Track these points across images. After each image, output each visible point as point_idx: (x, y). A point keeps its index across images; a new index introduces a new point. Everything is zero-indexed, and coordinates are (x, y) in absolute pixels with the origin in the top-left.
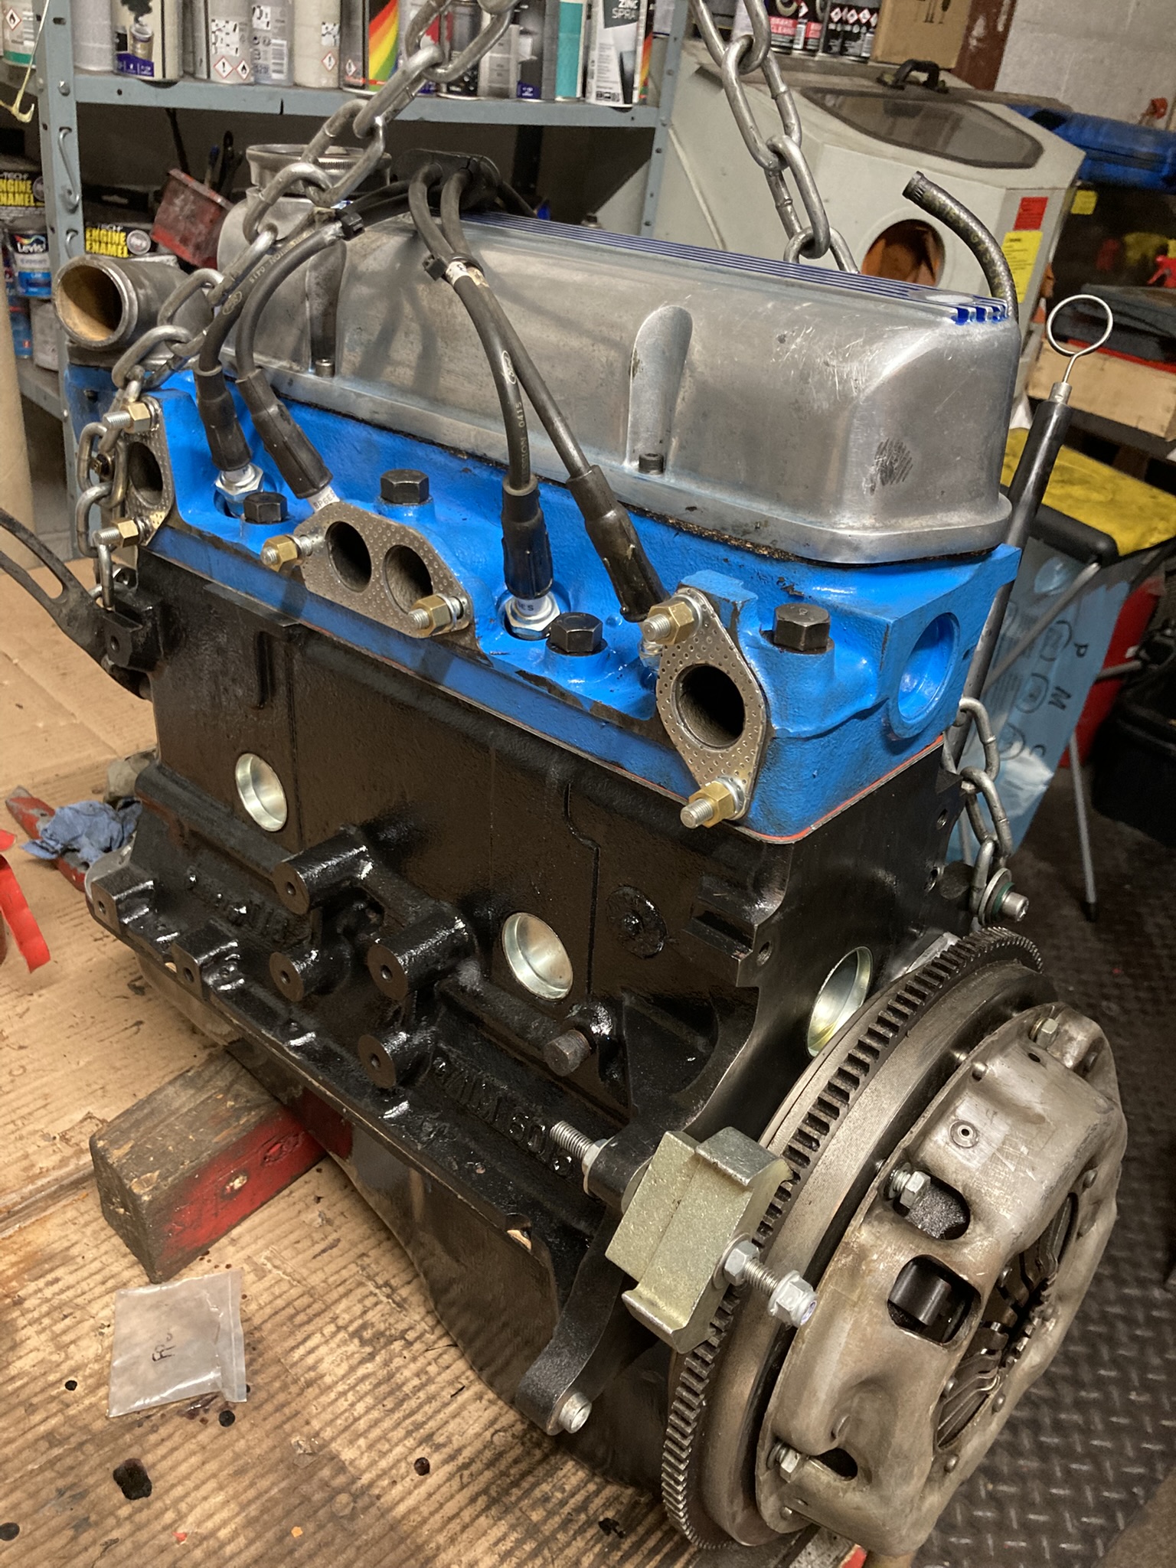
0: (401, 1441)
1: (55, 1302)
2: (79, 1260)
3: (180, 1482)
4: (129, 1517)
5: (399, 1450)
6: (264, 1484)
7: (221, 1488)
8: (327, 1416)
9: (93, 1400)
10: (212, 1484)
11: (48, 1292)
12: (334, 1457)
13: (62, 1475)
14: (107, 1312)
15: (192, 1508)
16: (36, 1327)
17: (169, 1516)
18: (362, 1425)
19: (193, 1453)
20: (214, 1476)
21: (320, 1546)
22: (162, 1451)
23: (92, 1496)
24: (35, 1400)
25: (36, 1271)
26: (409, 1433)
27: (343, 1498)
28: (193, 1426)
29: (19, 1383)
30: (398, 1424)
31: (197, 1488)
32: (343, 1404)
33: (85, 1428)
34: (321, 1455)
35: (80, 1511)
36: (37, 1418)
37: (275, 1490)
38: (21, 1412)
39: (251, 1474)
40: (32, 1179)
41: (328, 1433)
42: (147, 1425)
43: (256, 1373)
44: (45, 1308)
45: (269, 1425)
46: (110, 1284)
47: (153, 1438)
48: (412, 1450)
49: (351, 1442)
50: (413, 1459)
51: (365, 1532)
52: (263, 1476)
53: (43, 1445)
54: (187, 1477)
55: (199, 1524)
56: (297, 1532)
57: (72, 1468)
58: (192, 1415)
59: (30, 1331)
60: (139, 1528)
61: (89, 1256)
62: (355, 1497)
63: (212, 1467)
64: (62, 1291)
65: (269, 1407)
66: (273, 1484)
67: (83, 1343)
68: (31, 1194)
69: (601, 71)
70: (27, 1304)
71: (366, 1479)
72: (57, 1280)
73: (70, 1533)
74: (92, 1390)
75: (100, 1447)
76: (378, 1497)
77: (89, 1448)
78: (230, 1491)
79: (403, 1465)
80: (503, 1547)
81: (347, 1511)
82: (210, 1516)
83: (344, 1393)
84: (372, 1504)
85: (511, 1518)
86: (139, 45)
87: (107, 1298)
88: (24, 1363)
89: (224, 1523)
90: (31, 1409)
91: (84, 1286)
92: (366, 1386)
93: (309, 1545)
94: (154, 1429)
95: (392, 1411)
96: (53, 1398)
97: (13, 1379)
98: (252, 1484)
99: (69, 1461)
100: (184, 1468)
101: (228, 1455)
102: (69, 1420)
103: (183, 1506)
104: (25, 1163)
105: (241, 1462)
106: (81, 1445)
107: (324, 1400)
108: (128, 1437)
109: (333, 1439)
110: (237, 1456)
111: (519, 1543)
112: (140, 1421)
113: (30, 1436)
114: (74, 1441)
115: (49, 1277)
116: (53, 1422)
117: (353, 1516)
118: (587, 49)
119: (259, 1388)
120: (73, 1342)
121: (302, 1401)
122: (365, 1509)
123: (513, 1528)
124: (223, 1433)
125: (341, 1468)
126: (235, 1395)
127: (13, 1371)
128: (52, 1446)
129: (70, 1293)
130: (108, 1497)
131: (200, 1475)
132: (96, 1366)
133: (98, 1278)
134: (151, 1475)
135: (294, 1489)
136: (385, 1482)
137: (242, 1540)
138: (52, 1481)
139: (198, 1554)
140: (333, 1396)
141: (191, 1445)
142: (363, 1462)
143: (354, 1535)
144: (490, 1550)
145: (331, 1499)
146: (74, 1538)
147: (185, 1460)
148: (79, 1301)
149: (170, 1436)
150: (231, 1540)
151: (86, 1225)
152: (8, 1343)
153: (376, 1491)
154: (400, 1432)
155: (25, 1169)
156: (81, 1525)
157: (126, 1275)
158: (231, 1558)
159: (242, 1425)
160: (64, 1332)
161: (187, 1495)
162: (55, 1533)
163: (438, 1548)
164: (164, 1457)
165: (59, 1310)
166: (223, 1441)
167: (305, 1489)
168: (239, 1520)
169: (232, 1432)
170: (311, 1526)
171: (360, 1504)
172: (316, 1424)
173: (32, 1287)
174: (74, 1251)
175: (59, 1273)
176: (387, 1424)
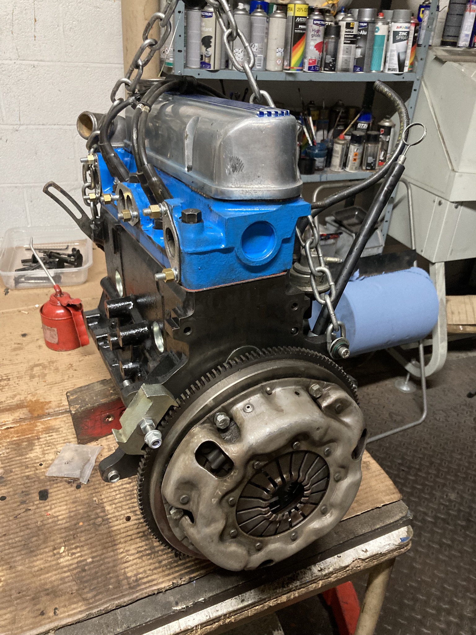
0: (126, 509)
1: (48, 442)
2: (61, 432)
3: (56, 500)
4: (37, 505)
5: (124, 512)
6: (80, 508)
7: (66, 505)
8: (107, 495)
9: (45, 470)
10: (65, 503)
11: (48, 438)
12: (103, 507)
13: (26, 487)
14: (61, 448)
15: (56, 507)
16: (40, 447)
17: (48, 508)
18: (116, 501)
19: (64, 493)
20: (66, 501)
21: (85, 530)
22: (56, 489)
23: (30, 496)
24: (29, 466)
25: (47, 432)
26: (129, 508)
27: (100, 519)
28: (67, 486)
29: (27, 460)
30: (128, 504)
31: (60, 502)
32: (114, 494)
33: (38, 477)
34: (101, 506)
35: (25, 499)
36: (27, 470)
37: (81, 511)
38: (24, 467)
39: (77, 504)
40: (59, 407)
41: (105, 500)
42: (55, 481)
43: (93, 477)
44: (45, 442)
45: (89, 492)
46: (66, 441)
47: (55, 485)
48: (127, 513)
49: (111, 505)
50: (126, 515)
51: (101, 531)
52: (80, 505)
53: (25, 478)
54: (58, 499)
55: (55, 512)
56: (81, 524)
57: (29, 487)
58: (69, 483)
59: (38, 447)
60: (38, 508)
61: (64, 432)
62: (103, 520)
63: (67, 498)
64: (52, 439)
65: (92, 488)
66: (82, 509)
67: (50, 454)
68: (57, 411)
69: (390, 60)
70: (41, 440)
71: (109, 516)
72: (52, 436)
73: (18, 504)
74: (46, 468)
75: (39, 483)
76: (110, 522)
77: (37, 483)
78: (69, 506)
79: (123, 516)
80: (140, 549)
81: (98, 523)
82: (60, 511)
83: (115, 491)
84: (107, 524)
85: (147, 542)
86: (207, 58)
87: (63, 445)
88: (32, 455)
89: (62, 515)
90: (27, 467)
91: (58, 439)
92: (124, 491)
93: (83, 529)
94: (57, 483)
95: (128, 500)
96: (34, 467)
97: (26, 458)
98: (76, 507)
99: (29, 485)
100: (59, 496)
101: (74, 496)
102: (35, 474)
103: (53, 506)
104: (59, 402)
105: (76, 500)
106: (35, 481)
107: (109, 491)
108: (48, 483)
109: (106, 502)
110: (76, 498)
111: (146, 550)
112: (54, 480)
113: (23, 475)
114: (34, 480)
115: (50, 434)
116: (31, 473)
117: (99, 525)
118: (386, 52)
119: (92, 481)
120: (47, 453)
121: (102, 489)
122: (105, 524)
123: (146, 545)
124: (75, 490)
125: (104, 511)
126: (84, 481)
127: (28, 456)
128: (27, 479)
129: (53, 440)
130: (34, 497)
131: (62, 499)
132: (51, 462)
133: (63, 438)
134: (49, 495)
135: (86, 512)
136: (115, 519)
137: (64, 521)
138: (22, 488)
139: (50, 520)
140: (112, 490)
141: (64, 491)
142: (111, 512)
143: (97, 530)
144: (135, 549)
145: (96, 518)
146: (19, 506)
147: (61, 494)
148: (55, 443)
149: (60, 486)
150: (61, 520)
151: (68, 423)
152: (30, 448)
153: (110, 521)
154: (127, 507)
155: (59, 404)
156: (23, 502)
157: (72, 440)
158: (59, 525)
159: (82, 490)
160: (47, 450)
161: (56, 503)
162: (16, 502)
163: (120, 542)
164: (55, 491)
165: (48, 444)
166: (74, 492)
167: (90, 513)
168: (67, 515)
169: (78, 491)
170: (86, 524)
171: (104, 523)
172: (103, 497)
173: (44, 435)
174: (61, 429)
175: (54, 434)
176: (124, 503)
